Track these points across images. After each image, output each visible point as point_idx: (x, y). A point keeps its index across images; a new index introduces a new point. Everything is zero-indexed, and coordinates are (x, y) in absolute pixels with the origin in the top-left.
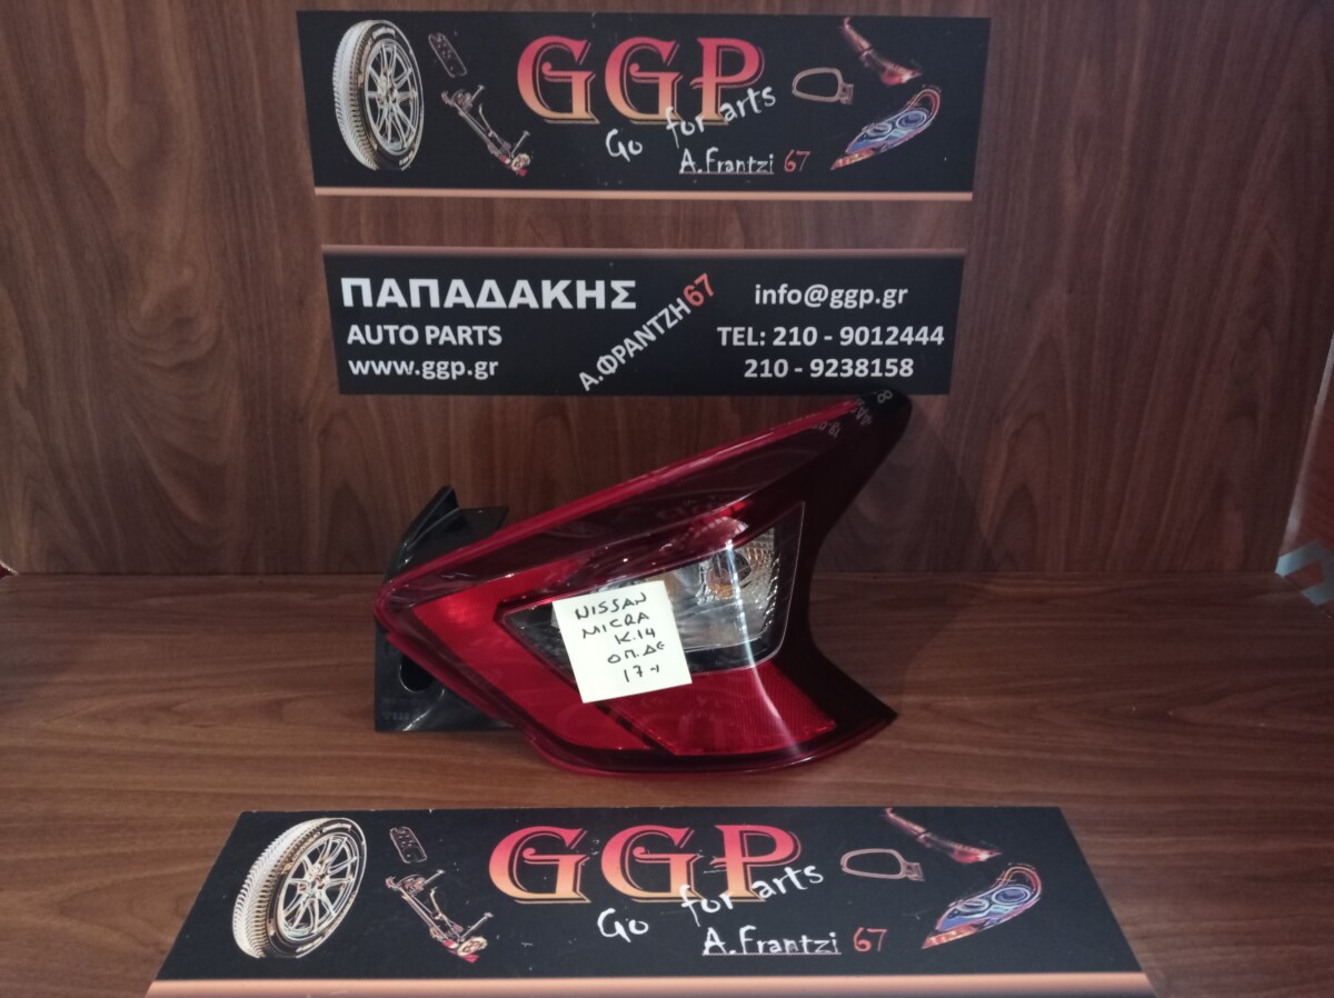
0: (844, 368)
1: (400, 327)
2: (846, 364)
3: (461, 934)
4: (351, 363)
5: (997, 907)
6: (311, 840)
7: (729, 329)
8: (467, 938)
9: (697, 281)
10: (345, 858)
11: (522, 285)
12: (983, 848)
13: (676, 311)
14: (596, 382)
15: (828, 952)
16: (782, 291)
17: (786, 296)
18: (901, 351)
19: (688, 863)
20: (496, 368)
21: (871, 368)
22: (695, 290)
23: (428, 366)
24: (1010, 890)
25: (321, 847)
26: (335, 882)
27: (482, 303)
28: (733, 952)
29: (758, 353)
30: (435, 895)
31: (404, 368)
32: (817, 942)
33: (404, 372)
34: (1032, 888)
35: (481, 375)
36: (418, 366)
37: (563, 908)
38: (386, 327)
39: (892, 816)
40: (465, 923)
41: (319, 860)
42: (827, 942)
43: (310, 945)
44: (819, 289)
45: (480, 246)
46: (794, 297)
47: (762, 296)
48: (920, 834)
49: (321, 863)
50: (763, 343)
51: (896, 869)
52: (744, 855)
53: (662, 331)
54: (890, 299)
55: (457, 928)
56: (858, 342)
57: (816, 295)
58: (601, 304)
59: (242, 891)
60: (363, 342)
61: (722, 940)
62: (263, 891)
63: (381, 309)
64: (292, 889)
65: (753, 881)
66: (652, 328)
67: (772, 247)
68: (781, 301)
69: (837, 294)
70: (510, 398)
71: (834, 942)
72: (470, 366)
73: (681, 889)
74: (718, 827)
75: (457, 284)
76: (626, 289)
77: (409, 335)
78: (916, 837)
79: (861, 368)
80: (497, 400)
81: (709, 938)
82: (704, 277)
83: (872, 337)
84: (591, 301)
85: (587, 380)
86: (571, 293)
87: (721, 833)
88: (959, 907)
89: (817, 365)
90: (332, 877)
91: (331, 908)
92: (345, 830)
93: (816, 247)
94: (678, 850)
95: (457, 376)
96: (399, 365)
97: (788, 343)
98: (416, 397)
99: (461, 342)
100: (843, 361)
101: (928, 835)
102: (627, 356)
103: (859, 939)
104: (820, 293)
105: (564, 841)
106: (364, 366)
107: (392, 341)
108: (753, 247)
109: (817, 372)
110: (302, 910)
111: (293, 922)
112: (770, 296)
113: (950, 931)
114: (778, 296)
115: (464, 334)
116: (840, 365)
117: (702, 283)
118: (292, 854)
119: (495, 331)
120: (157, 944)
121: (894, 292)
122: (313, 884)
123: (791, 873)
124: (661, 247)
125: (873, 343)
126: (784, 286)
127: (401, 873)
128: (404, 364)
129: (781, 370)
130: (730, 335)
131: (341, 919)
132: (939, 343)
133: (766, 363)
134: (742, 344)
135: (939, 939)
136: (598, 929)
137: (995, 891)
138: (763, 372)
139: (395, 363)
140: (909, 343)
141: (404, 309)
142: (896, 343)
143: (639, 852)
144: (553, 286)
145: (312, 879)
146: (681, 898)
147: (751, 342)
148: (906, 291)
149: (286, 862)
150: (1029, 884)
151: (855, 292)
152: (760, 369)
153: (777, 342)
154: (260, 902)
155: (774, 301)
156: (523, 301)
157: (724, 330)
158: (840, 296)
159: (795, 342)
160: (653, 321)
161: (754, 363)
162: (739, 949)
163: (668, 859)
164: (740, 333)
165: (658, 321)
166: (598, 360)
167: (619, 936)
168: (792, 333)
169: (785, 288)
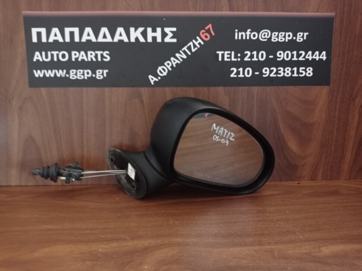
0: (279, 72)
1: (60, 51)
2: (280, 70)
4: (35, 71)
7: (223, 52)
9: (207, 28)
11: (120, 30)
13: (196, 43)
14: (157, 80)
16: (248, 33)
17: (250, 35)
18: (307, 63)
20: (107, 73)
21: (292, 72)
22: (206, 32)
23: (73, 72)
27: (101, 39)
29: (237, 65)
31: (61, 73)
33: (61, 75)
35: (99, 77)
36: (68, 73)
38: (53, 52)
44: (266, 32)
45: (100, 10)
46: (254, 36)
47: (238, 35)
50: (239, 59)
53: (189, 53)
54: (301, 37)
56: (286, 59)
57: (265, 35)
58: (159, 40)
60: (41, 60)
63: (51, 43)
66: (184, 52)
67: (243, 11)
68: (248, 38)
69: (275, 35)
70: (114, 89)
72: (94, 72)
75: (88, 30)
76: (172, 32)
77: (64, 56)
79: (287, 72)
80: (107, 90)
82: (210, 26)
83: (293, 56)
84: (154, 38)
85: (152, 79)
86: (144, 34)
89: (266, 71)
93: (264, 11)
95: (88, 77)
96: (58, 71)
97: (251, 60)
98: (67, 88)
99: (90, 60)
100: (279, 69)
102: (172, 67)
104: (266, 34)
106: (41, 72)
107: (55, 59)
108: (233, 10)
109: (266, 74)
112: (242, 35)
114: (246, 35)
115: (91, 56)
116: (277, 71)
117: (209, 29)
119: (107, 54)
121: (302, 34)
124: (189, 10)
125: (293, 59)
126: (250, 30)
128: (60, 71)
129: (248, 74)
130: (223, 55)
132: (324, 60)
133: (241, 70)
134: (229, 60)
138: (239, 74)
139: (56, 71)
140: (310, 59)
141: (61, 43)
142: (304, 59)
144: (136, 30)
147: (233, 59)
148: (307, 33)
151: (283, 33)
152: (238, 73)
153: (246, 59)
155: (244, 38)
156: (121, 38)
157: (220, 53)
158: (276, 35)
159: (255, 59)
160: (185, 48)
161: (235, 70)
164: (228, 54)
165: (187, 48)
166: (158, 68)
168: (254, 54)
169: (250, 32)
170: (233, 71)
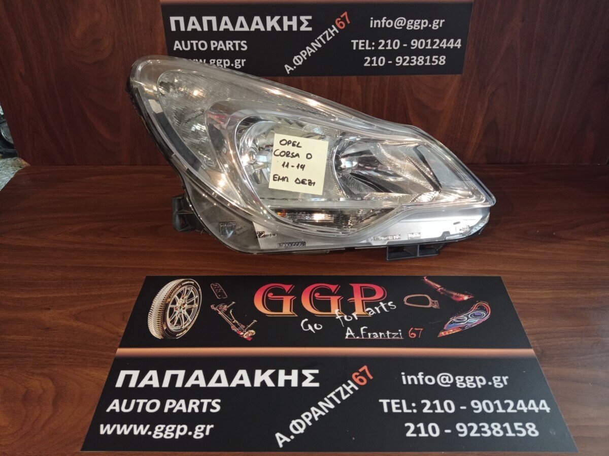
0: (412, 61)
1: (199, 41)
2: (413, 59)
3: (244, 329)
5: (471, 320)
6: (177, 289)
7: (357, 41)
8: (247, 331)
9: (342, 16)
10: (193, 296)
11: (257, 19)
12: (466, 294)
13: (331, 32)
14: (293, 69)
15: (398, 338)
16: (383, 21)
17: (385, 23)
18: (440, 52)
19: (338, 300)
20: (245, 62)
21: (425, 61)
22: (341, 21)
23: (212, 61)
24: (477, 313)
25: (182, 291)
26: (190, 306)
27: (238, 28)
28: (358, 338)
29: (370, 54)
30: (232, 313)
32: (393, 334)
34: (487, 312)
35: (238, 66)
36: (208, 62)
37: (286, 318)
38: (192, 42)
39: (426, 280)
40: (246, 325)
41: (182, 297)
42: (398, 334)
43: (181, 333)
44: (401, 19)
46: (389, 24)
47: (374, 23)
48: (439, 288)
49: (183, 298)
50: (373, 48)
51: (428, 304)
52: (362, 297)
53: (324, 42)
54: (437, 24)
55: (242, 326)
56: (419, 47)
58: (295, 28)
59: (151, 310)
60: (181, 49)
61: (353, 333)
62: (160, 311)
63: (190, 32)
64: (172, 310)
65: (366, 308)
66: (320, 41)
68: (383, 26)
69: (410, 22)
71: (401, 334)
72: (232, 62)
73: (336, 311)
74: (351, 284)
75: (226, 19)
76: (307, 20)
77: (203, 45)
78: (437, 289)
79: (420, 61)
81: (348, 331)
82: (345, 14)
83: (427, 44)
84: (290, 27)
85: (288, 69)
86: (280, 23)
87: (352, 287)
88: (454, 320)
89: (399, 59)
90: (188, 304)
91: (189, 317)
92: (191, 284)
94: (333, 295)
95: (227, 67)
97: (385, 48)
99: (228, 49)
100: (412, 57)
101: (442, 289)
102: (307, 56)
103: (411, 332)
104: (402, 21)
105: (284, 290)
107: (195, 48)
109: (399, 63)
110: (177, 318)
111: (174, 323)
112: (377, 23)
113: (450, 330)
114: (381, 23)
115: (229, 45)
116: (410, 59)
117: (345, 16)
118: (170, 294)
119: (244, 43)
120: (118, 333)
121: (438, 21)
122: (180, 307)
123: (382, 304)
125: (427, 48)
126: (385, 18)
127: (217, 303)
128: (201, 60)
129: (382, 63)
130: (357, 44)
131: (194, 322)
132: (459, 47)
133: (375, 58)
134: (363, 49)
135: (445, 333)
136: (301, 327)
137: (471, 313)
138: (373, 63)
140: (444, 47)
141: (200, 32)
142: (438, 47)
143: (317, 295)
144: (272, 19)
145: (180, 305)
146: (336, 315)
147: (367, 48)
148: (444, 21)
149: (168, 298)
150: (485, 310)
151: (419, 21)
152: (371, 62)
153: (380, 48)
154: (159, 315)
155: (379, 26)
156: (257, 27)
157: (355, 42)
158: (412, 23)
159: (389, 48)
160: (320, 37)
161: (369, 59)
162: (361, 336)
163: (330, 298)
164: (362, 43)
165: (322, 37)
166: (293, 58)
167: (310, 330)
168: (388, 43)
169: (385, 19)
170: (367, 60)
